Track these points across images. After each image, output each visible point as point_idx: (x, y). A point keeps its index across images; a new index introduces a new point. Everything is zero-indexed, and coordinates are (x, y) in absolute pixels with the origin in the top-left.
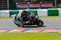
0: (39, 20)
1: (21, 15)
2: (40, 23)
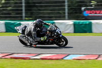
0: (61, 36)
1: (33, 27)
2: (63, 42)
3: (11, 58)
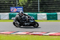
3: (32, 34)
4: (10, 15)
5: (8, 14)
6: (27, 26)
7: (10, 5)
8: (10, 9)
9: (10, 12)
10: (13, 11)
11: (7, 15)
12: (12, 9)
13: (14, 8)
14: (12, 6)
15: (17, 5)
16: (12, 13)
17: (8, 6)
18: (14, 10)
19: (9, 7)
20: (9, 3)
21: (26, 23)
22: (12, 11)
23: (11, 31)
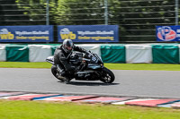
4: (154, 49)
5: (149, 46)
6: (83, 78)
7: (157, 21)
8: (155, 33)
9: (156, 40)
10: (164, 37)
11: (146, 49)
12: (161, 31)
13: (167, 30)
14: (161, 23)
15: (177, 20)
16: (162, 45)
17: (148, 24)
18: (168, 36)
19: (153, 27)
20: (153, 15)
21: (80, 70)
22: (161, 39)
23: (160, 98)
